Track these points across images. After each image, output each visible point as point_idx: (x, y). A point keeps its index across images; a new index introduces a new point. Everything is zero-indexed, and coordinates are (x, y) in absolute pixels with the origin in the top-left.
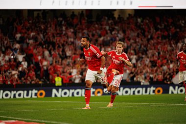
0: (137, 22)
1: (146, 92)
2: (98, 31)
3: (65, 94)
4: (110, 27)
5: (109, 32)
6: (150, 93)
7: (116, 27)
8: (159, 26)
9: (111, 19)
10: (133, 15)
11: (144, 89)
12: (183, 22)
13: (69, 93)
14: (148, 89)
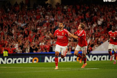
0: (63, 9)
1: (70, 60)
2: (34, 15)
3: (9, 61)
4: (43, 13)
5: (42, 16)
6: (72, 61)
7: (49, 13)
8: (79, 12)
9: (44, 7)
10: (60, 4)
11: (68, 57)
12: (97, 9)
13: (13, 61)
14: (72, 57)
